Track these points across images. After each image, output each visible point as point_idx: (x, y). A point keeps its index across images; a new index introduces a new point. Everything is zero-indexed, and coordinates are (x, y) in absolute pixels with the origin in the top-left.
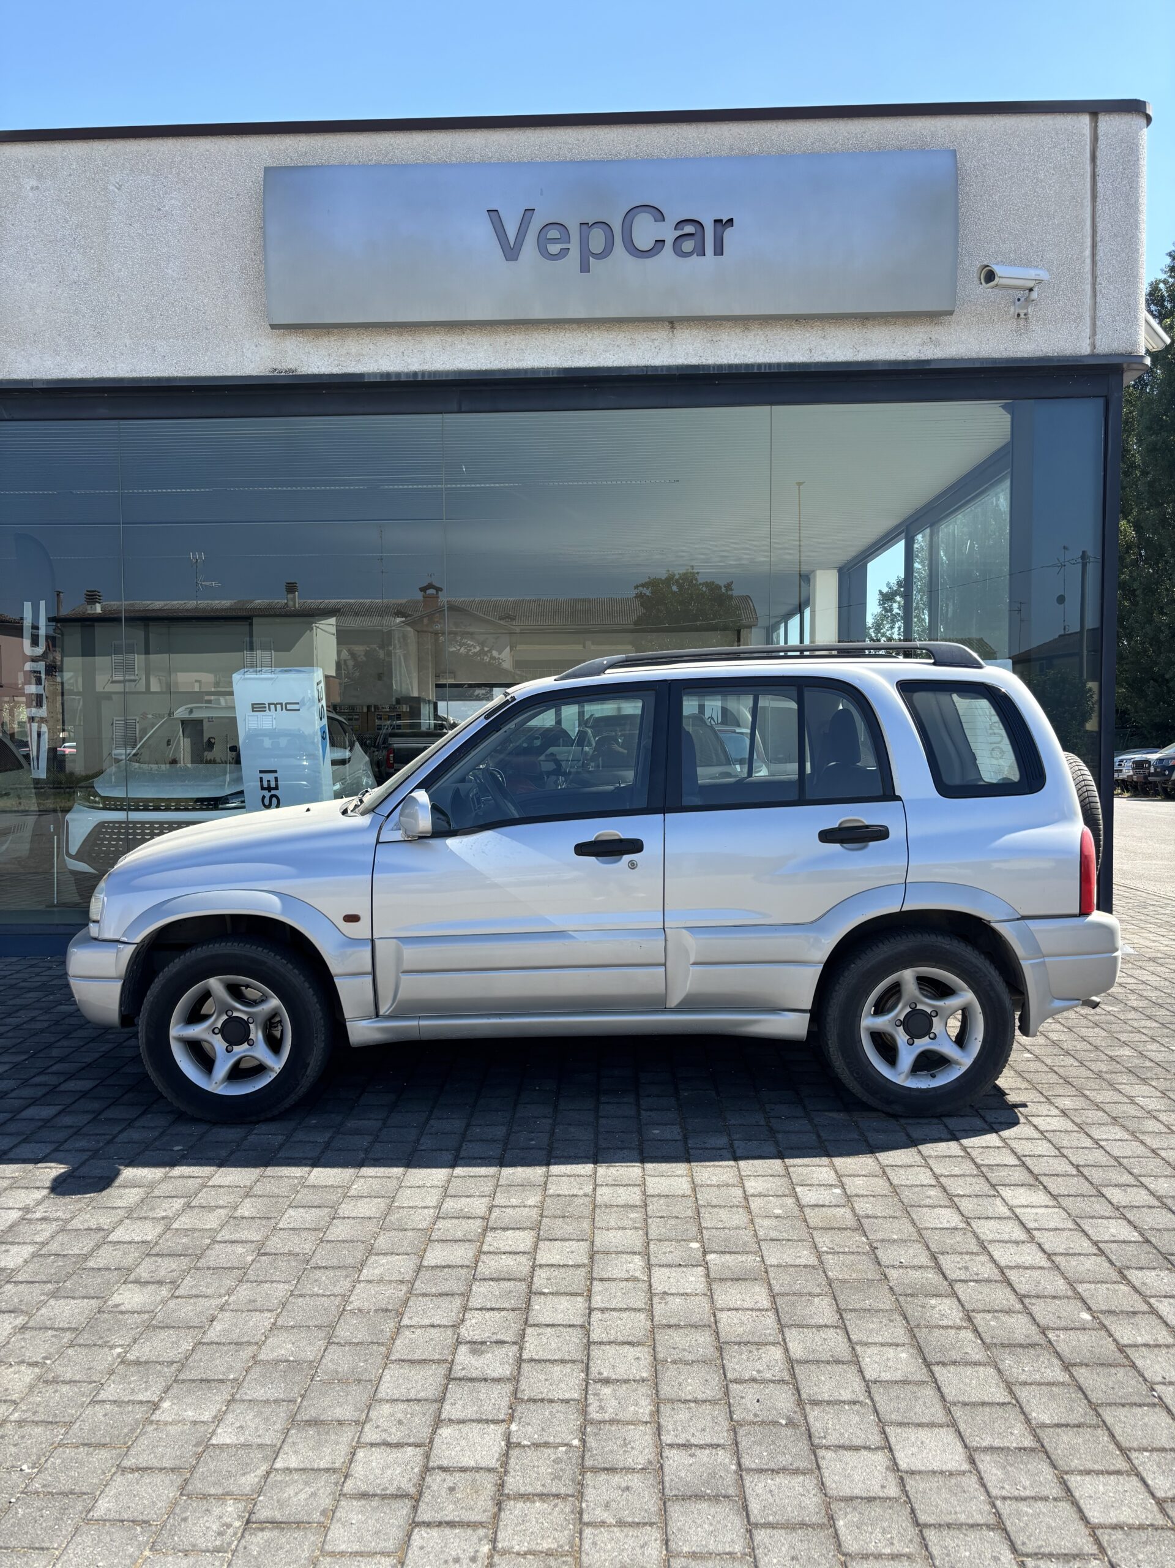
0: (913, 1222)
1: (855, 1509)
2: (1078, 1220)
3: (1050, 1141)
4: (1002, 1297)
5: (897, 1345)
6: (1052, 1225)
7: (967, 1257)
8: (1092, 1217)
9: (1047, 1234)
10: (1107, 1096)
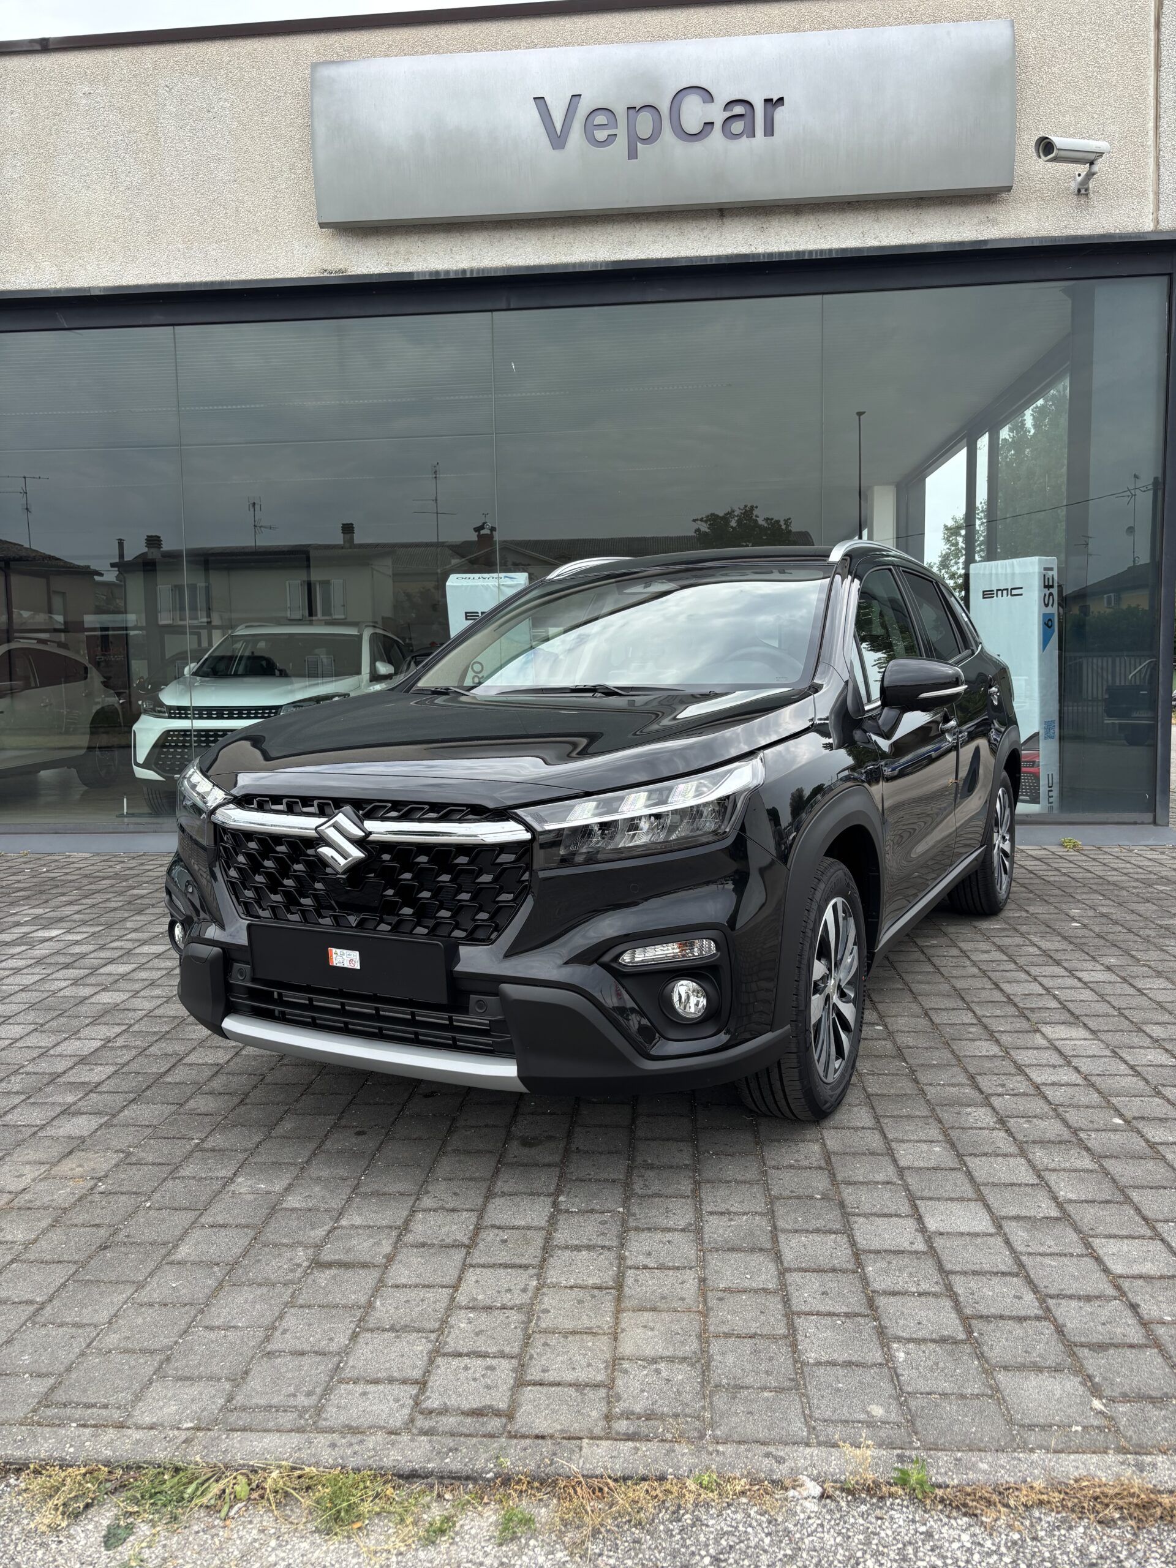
0: (953, 1052)
1: (883, 1259)
2: (1117, 1050)
3: (1093, 990)
4: (1037, 1106)
5: (932, 1142)
6: (1091, 1053)
7: (1004, 1077)
8: (1131, 1047)
9: (1084, 1060)
10: (1155, 955)
